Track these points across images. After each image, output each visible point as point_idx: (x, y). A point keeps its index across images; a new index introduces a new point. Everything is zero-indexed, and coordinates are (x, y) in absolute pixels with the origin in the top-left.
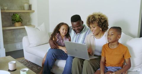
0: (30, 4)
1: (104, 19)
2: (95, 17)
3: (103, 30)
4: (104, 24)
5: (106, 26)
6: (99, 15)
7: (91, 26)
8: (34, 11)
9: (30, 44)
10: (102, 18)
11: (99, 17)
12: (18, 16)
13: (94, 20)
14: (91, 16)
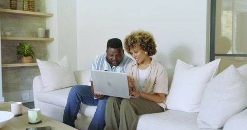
0: (47, 29)
1: (147, 38)
2: (135, 37)
3: (148, 54)
4: (149, 45)
5: (153, 47)
6: (140, 34)
7: (132, 51)
8: (52, 40)
9: (44, 88)
10: (144, 37)
11: (141, 36)
12: (27, 47)
13: (134, 42)
14: (129, 37)
